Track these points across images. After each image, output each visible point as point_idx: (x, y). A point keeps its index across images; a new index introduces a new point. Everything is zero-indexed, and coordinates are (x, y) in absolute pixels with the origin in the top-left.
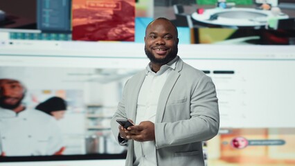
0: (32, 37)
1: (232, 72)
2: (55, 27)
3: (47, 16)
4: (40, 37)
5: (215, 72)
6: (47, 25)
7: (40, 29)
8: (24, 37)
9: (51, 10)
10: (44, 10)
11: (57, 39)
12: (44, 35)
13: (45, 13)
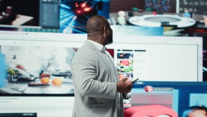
0: (36, 30)
1: (145, 51)
2: (50, 25)
3: (45, 18)
4: (41, 31)
5: (135, 51)
6: (45, 24)
7: (41, 26)
8: (31, 30)
9: (48, 15)
10: (44, 15)
11: (52, 32)
12: (44, 30)
13: (44, 16)
